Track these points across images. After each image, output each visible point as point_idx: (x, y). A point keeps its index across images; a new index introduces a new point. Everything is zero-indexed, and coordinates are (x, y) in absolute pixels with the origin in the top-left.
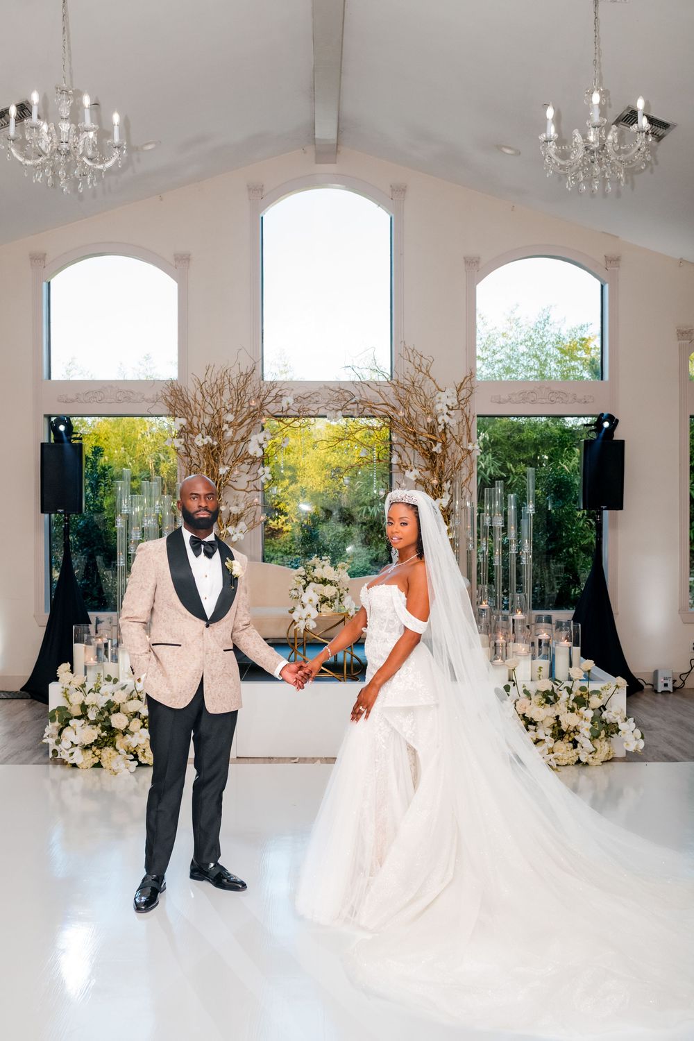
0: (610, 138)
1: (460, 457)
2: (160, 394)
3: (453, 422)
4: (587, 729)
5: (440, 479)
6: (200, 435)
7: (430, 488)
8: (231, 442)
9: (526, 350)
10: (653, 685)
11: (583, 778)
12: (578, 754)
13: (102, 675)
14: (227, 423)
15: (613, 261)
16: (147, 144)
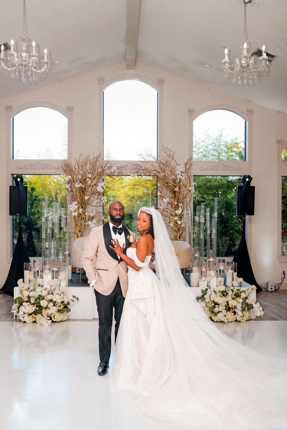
0: (251, 62)
1: (186, 193)
2: (60, 165)
3: (183, 178)
4: (240, 307)
5: (178, 202)
6: (77, 183)
7: (174, 206)
8: (90, 186)
9: (212, 148)
10: (266, 289)
11: (238, 327)
12: (236, 317)
13: (36, 284)
14: (88, 178)
15: (250, 111)
16: (56, 61)
